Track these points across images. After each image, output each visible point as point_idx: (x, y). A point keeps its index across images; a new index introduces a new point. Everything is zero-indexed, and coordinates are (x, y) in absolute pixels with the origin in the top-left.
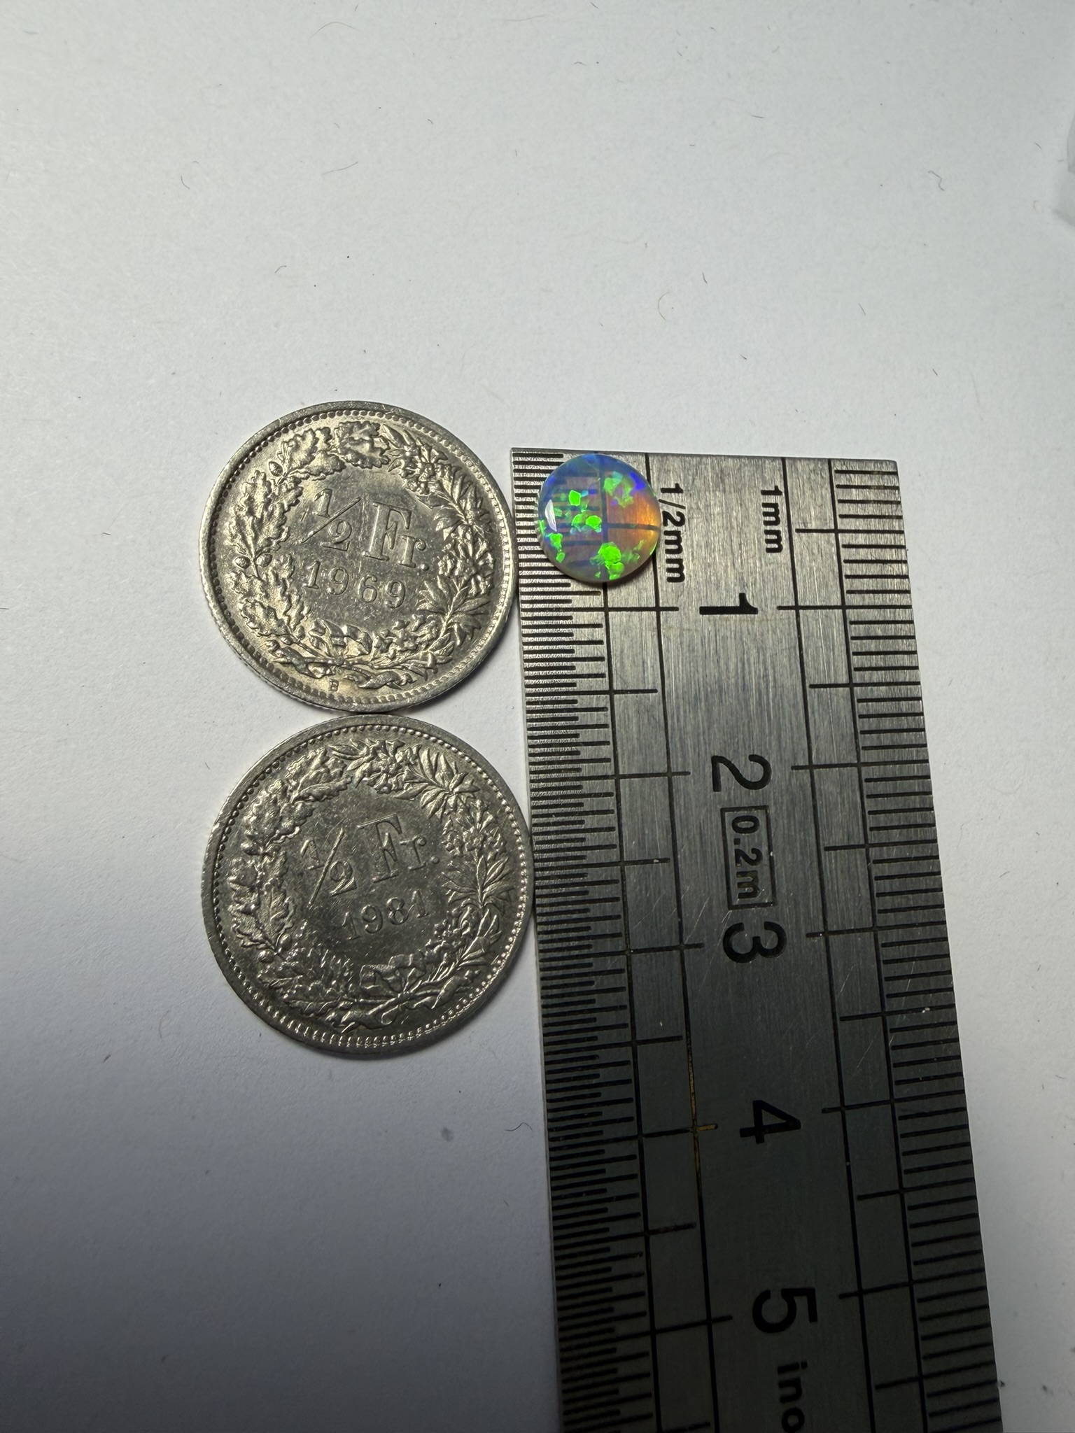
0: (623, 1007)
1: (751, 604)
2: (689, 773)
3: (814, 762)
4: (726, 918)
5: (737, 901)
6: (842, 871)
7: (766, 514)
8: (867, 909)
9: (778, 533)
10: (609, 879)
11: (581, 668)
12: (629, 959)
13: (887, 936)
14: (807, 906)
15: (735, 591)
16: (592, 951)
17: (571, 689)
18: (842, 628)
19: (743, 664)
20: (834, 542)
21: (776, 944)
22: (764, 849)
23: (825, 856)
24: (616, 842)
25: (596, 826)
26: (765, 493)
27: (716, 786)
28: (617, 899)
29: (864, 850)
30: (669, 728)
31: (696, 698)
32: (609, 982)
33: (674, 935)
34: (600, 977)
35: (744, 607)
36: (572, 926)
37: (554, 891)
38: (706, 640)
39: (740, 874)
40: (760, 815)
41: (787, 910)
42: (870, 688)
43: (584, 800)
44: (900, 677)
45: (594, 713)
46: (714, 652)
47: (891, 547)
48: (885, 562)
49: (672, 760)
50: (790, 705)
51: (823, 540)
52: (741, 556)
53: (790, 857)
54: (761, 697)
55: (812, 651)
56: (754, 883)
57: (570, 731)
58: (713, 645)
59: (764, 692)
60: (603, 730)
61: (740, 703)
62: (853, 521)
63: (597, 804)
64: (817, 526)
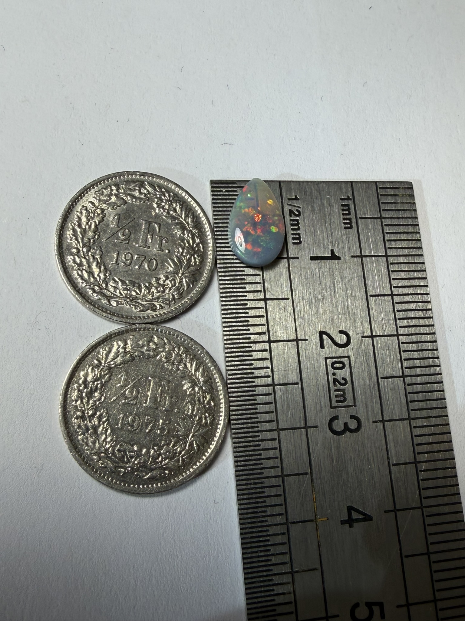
0: (277, 458)
1: (337, 255)
2: (307, 340)
3: (374, 334)
4: (327, 414)
5: (334, 404)
6: (391, 390)
7: (343, 210)
8: (405, 409)
9: (350, 219)
10: (267, 393)
11: (249, 288)
12: (279, 433)
13: (416, 423)
14: (372, 407)
15: (328, 248)
16: (260, 429)
17: (244, 298)
18: (386, 266)
19: (334, 285)
20: (380, 223)
21: (356, 426)
22: (348, 379)
23: (381, 381)
24: (270, 374)
25: (259, 366)
26: (342, 199)
27: (322, 347)
28: (271, 403)
29: (402, 379)
30: (296, 317)
31: (310, 304)
32: (269, 444)
33: (302, 422)
34: (264, 442)
35: (334, 257)
36: (249, 416)
37: (239, 399)
38: (314, 274)
39: (336, 391)
40: (346, 361)
41: (362, 409)
42: (402, 297)
43: (252, 353)
44: (418, 290)
45: (257, 310)
46: (318, 279)
47: (411, 225)
48: (408, 233)
49: (298, 333)
50: (360, 305)
51: (374, 222)
52: (331, 231)
53: (363, 382)
54: (344, 301)
55: (370, 278)
56: (343, 396)
57: (244, 319)
58: (318, 275)
59: (345, 299)
60: (261, 318)
61: (333, 305)
62: (390, 212)
63: (260, 355)
64: (371, 215)
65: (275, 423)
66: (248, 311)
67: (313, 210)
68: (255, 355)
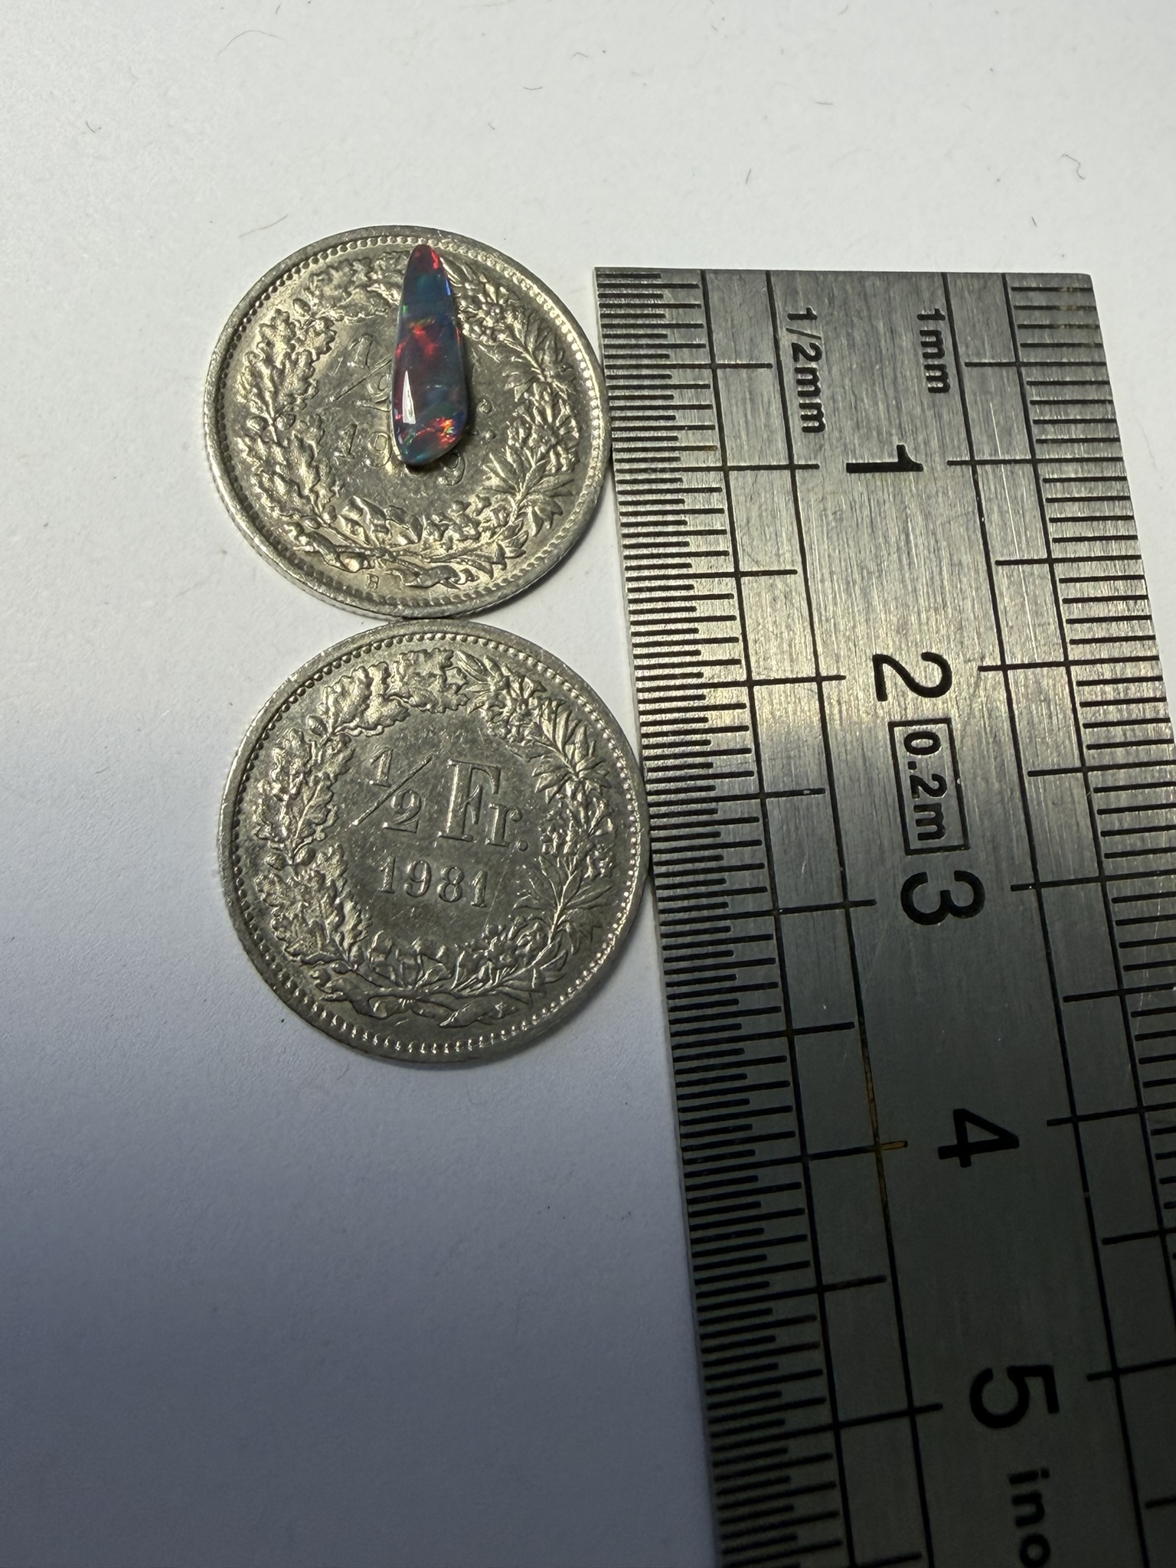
0: (774, 985)
1: (913, 459)
2: (843, 678)
3: (1008, 662)
4: (900, 868)
5: (916, 844)
6: (1053, 804)
7: (925, 345)
8: (1089, 854)
9: (941, 368)
10: (746, 816)
11: (696, 544)
12: (777, 921)
13: (1119, 889)
14: (1009, 849)
15: (891, 443)
16: (728, 911)
17: (684, 571)
18: (1033, 486)
19: (907, 536)
20: (1016, 377)
21: (970, 901)
22: (948, 776)
23: (1030, 783)
24: (754, 768)
25: (724, 747)
26: (921, 317)
27: (882, 695)
28: (757, 843)
29: (1080, 775)
30: (816, 619)
31: (849, 584)
32: (755, 951)
33: (836, 890)
34: (740, 945)
35: (904, 464)
36: (701, 877)
37: (674, 832)
38: (857, 507)
39: (918, 808)
40: (940, 729)
41: (983, 856)
42: (1075, 565)
43: (708, 714)
44: (1115, 549)
45: (717, 602)
46: (868, 520)
47: (1091, 383)
48: (1084, 402)
49: (821, 659)
50: (971, 587)
51: (1002, 377)
52: (897, 399)
53: (983, 784)
54: (932, 578)
55: (995, 517)
56: (937, 820)
57: (686, 626)
58: (866, 512)
59: (936, 570)
60: (728, 623)
61: (905, 587)
62: (1040, 350)
63: (727, 718)
64: (993, 358)
65: (767, 896)
66: (694, 603)
67: (852, 346)
68: (716, 719)
